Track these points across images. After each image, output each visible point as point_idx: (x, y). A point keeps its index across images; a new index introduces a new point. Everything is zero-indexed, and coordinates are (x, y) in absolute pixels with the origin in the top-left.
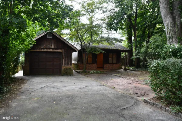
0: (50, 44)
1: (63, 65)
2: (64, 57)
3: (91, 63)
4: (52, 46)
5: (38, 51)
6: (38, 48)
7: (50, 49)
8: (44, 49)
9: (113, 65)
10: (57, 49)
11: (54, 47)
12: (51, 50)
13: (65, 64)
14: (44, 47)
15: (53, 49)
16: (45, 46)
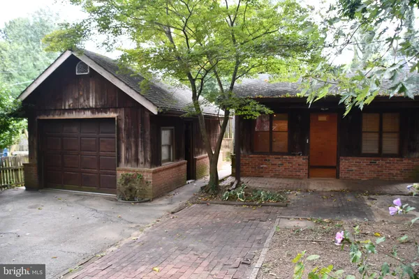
0: (85, 95)
1: (123, 165)
2: (123, 135)
3: (283, 154)
4: (88, 99)
5: (57, 117)
6: (55, 110)
7: (84, 109)
8: (70, 110)
9: (380, 162)
10: (104, 109)
11: (96, 102)
12: (88, 115)
13: (127, 161)
14: (69, 106)
15: (93, 110)
16: (71, 102)
